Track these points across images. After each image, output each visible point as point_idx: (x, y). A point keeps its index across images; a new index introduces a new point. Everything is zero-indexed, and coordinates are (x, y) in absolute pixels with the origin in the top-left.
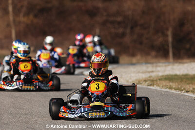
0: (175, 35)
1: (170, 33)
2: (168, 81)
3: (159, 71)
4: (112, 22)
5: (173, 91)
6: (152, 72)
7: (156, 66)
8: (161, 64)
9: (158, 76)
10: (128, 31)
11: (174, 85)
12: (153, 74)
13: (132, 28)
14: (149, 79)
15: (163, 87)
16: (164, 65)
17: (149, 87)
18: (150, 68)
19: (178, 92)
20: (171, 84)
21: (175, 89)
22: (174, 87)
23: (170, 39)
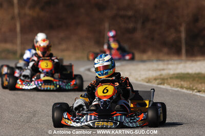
0: (188, 31)
1: (183, 29)
2: (179, 80)
3: (170, 69)
4: (123, 17)
5: (184, 91)
6: (163, 70)
7: (168, 64)
8: (172, 62)
9: (169, 75)
10: (139, 26)
11: (185, 84)
12: (164, 73)
13: (143, 23)
14: (159, 77)
15: (174, 86)
16: (175, 62)
17: (159, 86)
18: (161, 65)
19: (190, 92)
20: (182, 83)
21: (187, 89)
22: (185, 86)
23: (183, 35)
